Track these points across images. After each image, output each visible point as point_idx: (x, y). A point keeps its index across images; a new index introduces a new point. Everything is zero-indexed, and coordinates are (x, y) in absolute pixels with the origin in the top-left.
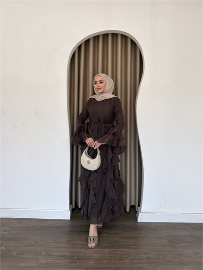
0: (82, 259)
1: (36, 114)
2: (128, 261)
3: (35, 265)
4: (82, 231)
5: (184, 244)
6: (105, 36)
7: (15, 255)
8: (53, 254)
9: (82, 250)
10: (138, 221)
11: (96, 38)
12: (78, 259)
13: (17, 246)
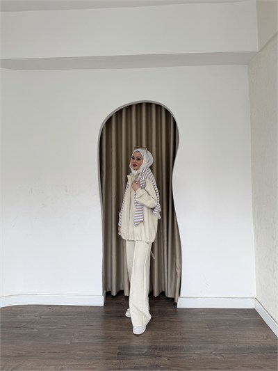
0: (115, 339)
1: (66, 191)
2: (161, 340)
3: (69, 343)
4: (116, 316)
5: (224, 327)
6: (139, 105)
9: (116, 332)
10: (178, 307)
11: (129, 108)
12: (111, 339)
13: (49, 329)
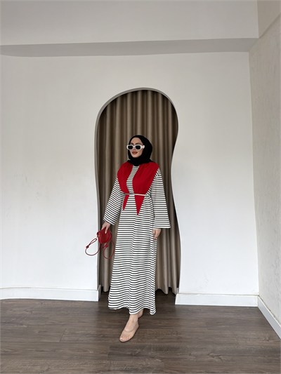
0: (107, 337)
2: (156, 340)
5: (223, 326)
6: (135, 93)
7: (37, 332)
8: (77, 332)
10: (176, 303)
11: (124, 96)
12: (103, 337)
13: (39, 325)
